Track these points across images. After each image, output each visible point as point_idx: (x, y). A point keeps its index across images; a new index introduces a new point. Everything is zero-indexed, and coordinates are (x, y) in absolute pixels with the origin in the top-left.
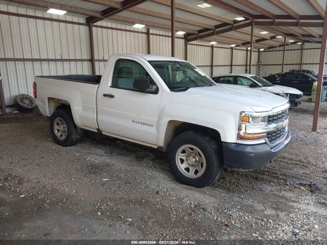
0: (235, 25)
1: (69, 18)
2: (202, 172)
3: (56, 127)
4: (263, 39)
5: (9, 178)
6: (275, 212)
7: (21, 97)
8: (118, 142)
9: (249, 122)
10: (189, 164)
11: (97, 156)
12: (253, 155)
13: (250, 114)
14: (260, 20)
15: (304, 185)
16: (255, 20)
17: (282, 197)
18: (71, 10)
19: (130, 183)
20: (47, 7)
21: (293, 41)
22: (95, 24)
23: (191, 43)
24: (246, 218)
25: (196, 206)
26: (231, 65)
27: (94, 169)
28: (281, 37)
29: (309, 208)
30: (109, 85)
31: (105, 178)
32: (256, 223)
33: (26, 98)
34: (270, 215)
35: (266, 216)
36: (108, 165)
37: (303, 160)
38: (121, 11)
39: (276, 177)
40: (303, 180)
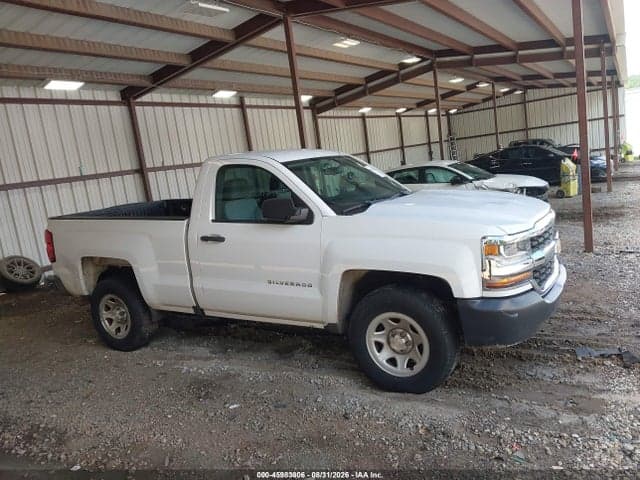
0: (402, 72)
1: (87, 95)
2: (422, 362)
3: (105, 315)
4: (454, 92)
5: (35, 435)
6: (577, 418)
7: (9, 263)
8: (232, 326)
9: (500, 254)
10: (394, 350)
11: (200, 361)
12: (517, 315)
13: (497, 239)
14: (448, 59)
15: (609, 357)
16: (438, 59)
17: (578, 387)
18: (91, 80)
19: (284, 406)
20: (43, 80)
21: (506, 90)
22: (139, 100)
23: (323, 114)
24: (530, 438)
25: (428, 430)
26: (402, 148)
27: (203, 389)
28: (486, 85)
29: (632, 398)
30: (211, 218)
31: (232, 404)
32: (551, 444)
33: (19, 264)
34: (571, 424)
35: (565, 428)
36: (228, 376)
37: (589, 309)
38: (190, 69)
39: (554, 350)
40: (603, 347)
